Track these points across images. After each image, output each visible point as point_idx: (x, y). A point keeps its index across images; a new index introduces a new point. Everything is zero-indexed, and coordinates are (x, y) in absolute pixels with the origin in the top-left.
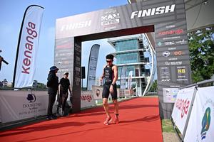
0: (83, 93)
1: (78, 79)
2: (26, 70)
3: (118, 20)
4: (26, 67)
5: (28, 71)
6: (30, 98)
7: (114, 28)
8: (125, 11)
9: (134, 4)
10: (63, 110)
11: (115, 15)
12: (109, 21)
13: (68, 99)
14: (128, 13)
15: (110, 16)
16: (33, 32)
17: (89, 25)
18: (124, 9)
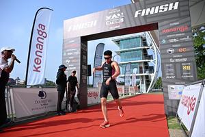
0: (90, 90)
1: (84, 77)
2: (37, 69)
3: (122, 20)
4: (37, 66)
5: (39, 69)
6: (41, 94)
7: (119, 27)
8: (129, 10)
9: (137, 3)
10: (71, 106)
11: (119, 15)
12: (114, 20)
13: (76, 96)
14: (132, 13)
15: (114, 16)
16: (42, 33)
17: (95, 25)
18: (128, 9)
